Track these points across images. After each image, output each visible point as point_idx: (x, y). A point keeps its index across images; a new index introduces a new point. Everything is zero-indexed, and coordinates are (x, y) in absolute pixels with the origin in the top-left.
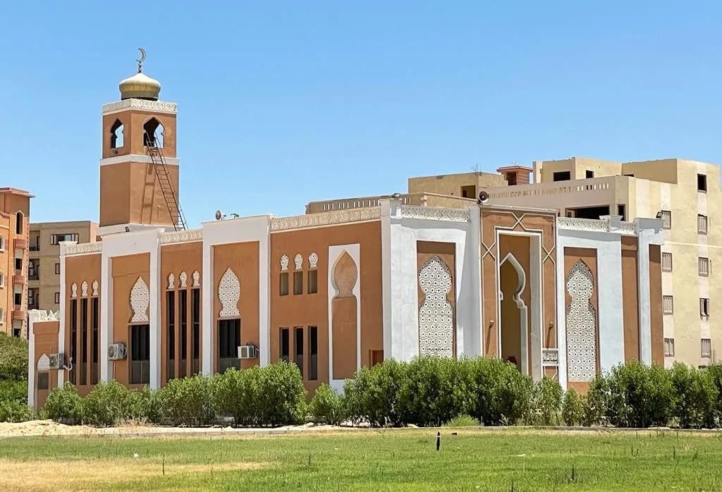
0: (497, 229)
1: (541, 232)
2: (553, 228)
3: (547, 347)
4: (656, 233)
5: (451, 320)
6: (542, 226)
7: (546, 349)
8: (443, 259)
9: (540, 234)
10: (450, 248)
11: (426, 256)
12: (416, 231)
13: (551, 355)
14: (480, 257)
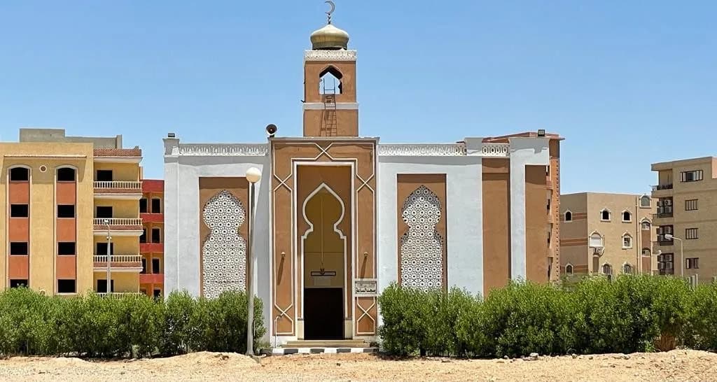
0: (293, 161)
1: (355, 161)
2: (371, 157)
3: (362, 277)
4: (535, 152)
5: (244, 253)
6: (356, 155)
7: (359, 280)
8: (234, 194)
9: (352, 164)
10: (242, 183)
11: (211, 192)
12: (198, 168)
13: (368, 285)
14: (270, 189)
